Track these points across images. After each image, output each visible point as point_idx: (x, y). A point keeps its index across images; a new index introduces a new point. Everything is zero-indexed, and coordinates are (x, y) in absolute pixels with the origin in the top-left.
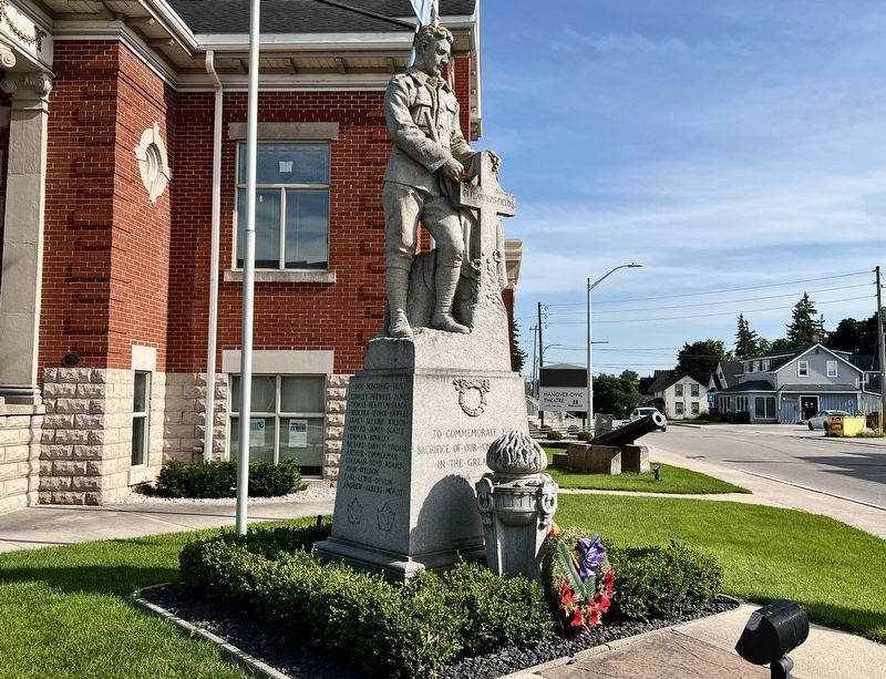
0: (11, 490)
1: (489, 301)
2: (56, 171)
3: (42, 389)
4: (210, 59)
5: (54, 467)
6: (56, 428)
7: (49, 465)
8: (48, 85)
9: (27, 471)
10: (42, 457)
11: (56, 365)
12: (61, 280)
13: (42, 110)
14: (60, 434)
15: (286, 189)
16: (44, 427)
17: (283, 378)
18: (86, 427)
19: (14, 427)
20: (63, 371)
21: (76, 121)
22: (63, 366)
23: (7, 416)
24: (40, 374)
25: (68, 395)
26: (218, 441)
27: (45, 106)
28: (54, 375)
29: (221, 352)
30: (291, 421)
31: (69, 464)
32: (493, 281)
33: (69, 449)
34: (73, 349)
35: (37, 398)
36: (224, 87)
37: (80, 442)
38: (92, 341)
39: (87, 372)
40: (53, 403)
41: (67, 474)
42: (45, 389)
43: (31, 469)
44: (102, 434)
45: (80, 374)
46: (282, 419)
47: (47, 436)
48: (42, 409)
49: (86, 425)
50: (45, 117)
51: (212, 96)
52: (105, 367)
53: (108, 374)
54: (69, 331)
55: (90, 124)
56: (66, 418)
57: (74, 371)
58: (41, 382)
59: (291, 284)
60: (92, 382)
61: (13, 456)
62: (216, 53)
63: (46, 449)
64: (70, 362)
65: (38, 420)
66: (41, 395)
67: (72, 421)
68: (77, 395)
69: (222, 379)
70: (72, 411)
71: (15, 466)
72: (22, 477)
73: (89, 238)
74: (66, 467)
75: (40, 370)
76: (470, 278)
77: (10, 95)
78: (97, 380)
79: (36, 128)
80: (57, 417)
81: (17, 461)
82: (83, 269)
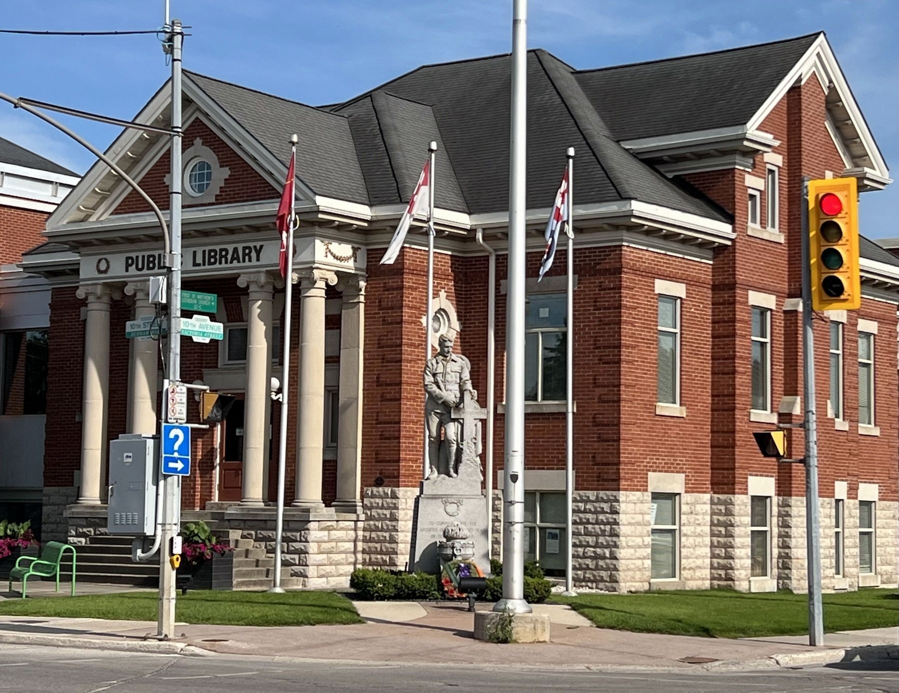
0: (341, 572)
1: (468, 462)
2: (370, 344)
3: (363, 502)
4: (479, 236)
5: (370, 559)
6: (371, 531)
7: (367, 557)
8: (363, 284)
9: (353, 560)
10: (364, 551)
11: (371, 486)
12: (372, 424)
13: (360, 302)
14: (374, 535)
15: (542, 333)
16: (364, 530)
17: (541, 493)
18: (388, 530)
19: (342, 529)
20: (375, 489)
21: (381, 308)
22: (374, 486)
23: (337, 521)
24: (362, 492)
25: (377, 508)
26: (496, 546)
27: (362, 299)
28: (369, 492)
29: (496, 472)
30: (548, 531)
31: (379, 557)
32: (471, 452)
33: (378, 545)
34: (381, 473)
35: (360, 510)
36: (496, 250)
37: (385, 541)
38: (391, 467)
39: (389, 490)
40: (369, 513)
41: (377, 564)
42: (365, 503)
43: (356, 559)
44: (397, 535)
45: (384, 491)
46: (541, 528)
47: (366, 537)
48: (362, 517)
49: (388, 529)
50: (362, 306)
51: (487, 259)
52: (399, 487)
53: (401, 491)
54: (378, 461)
55: (388, 309)
56: (377, 523)
57: (381, 489)
58: (362, 497)
59: (544, 414)
60: (392, 498)
61: (342, 549)
62: (484, 229)
63: (366, 546)
64: (379, 483)
65: (360, 525)
66: (363, 506)
67: (380, 526)
68: (382, 508)
69: (497, 495)
70: (379, 519)
71: (343, 556)
72: (349, 564)
73: (388, 393)
74: (377, 559)
75: (362, 488)
76: (459, 451)
77: (341, 293)
78: (394, 496)
79: (356, 315)
80: (372, 523)
81: (345, 552)
82: (385, 416)
